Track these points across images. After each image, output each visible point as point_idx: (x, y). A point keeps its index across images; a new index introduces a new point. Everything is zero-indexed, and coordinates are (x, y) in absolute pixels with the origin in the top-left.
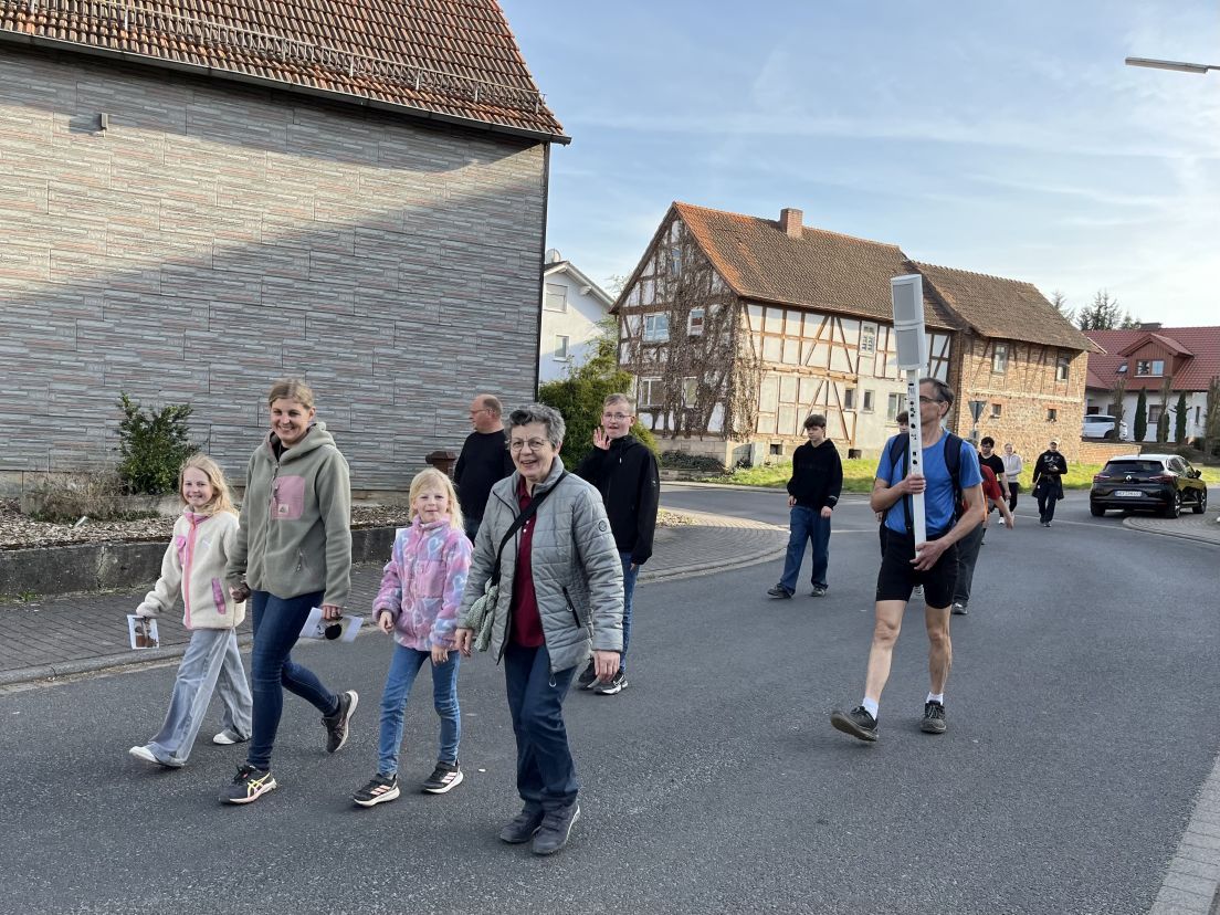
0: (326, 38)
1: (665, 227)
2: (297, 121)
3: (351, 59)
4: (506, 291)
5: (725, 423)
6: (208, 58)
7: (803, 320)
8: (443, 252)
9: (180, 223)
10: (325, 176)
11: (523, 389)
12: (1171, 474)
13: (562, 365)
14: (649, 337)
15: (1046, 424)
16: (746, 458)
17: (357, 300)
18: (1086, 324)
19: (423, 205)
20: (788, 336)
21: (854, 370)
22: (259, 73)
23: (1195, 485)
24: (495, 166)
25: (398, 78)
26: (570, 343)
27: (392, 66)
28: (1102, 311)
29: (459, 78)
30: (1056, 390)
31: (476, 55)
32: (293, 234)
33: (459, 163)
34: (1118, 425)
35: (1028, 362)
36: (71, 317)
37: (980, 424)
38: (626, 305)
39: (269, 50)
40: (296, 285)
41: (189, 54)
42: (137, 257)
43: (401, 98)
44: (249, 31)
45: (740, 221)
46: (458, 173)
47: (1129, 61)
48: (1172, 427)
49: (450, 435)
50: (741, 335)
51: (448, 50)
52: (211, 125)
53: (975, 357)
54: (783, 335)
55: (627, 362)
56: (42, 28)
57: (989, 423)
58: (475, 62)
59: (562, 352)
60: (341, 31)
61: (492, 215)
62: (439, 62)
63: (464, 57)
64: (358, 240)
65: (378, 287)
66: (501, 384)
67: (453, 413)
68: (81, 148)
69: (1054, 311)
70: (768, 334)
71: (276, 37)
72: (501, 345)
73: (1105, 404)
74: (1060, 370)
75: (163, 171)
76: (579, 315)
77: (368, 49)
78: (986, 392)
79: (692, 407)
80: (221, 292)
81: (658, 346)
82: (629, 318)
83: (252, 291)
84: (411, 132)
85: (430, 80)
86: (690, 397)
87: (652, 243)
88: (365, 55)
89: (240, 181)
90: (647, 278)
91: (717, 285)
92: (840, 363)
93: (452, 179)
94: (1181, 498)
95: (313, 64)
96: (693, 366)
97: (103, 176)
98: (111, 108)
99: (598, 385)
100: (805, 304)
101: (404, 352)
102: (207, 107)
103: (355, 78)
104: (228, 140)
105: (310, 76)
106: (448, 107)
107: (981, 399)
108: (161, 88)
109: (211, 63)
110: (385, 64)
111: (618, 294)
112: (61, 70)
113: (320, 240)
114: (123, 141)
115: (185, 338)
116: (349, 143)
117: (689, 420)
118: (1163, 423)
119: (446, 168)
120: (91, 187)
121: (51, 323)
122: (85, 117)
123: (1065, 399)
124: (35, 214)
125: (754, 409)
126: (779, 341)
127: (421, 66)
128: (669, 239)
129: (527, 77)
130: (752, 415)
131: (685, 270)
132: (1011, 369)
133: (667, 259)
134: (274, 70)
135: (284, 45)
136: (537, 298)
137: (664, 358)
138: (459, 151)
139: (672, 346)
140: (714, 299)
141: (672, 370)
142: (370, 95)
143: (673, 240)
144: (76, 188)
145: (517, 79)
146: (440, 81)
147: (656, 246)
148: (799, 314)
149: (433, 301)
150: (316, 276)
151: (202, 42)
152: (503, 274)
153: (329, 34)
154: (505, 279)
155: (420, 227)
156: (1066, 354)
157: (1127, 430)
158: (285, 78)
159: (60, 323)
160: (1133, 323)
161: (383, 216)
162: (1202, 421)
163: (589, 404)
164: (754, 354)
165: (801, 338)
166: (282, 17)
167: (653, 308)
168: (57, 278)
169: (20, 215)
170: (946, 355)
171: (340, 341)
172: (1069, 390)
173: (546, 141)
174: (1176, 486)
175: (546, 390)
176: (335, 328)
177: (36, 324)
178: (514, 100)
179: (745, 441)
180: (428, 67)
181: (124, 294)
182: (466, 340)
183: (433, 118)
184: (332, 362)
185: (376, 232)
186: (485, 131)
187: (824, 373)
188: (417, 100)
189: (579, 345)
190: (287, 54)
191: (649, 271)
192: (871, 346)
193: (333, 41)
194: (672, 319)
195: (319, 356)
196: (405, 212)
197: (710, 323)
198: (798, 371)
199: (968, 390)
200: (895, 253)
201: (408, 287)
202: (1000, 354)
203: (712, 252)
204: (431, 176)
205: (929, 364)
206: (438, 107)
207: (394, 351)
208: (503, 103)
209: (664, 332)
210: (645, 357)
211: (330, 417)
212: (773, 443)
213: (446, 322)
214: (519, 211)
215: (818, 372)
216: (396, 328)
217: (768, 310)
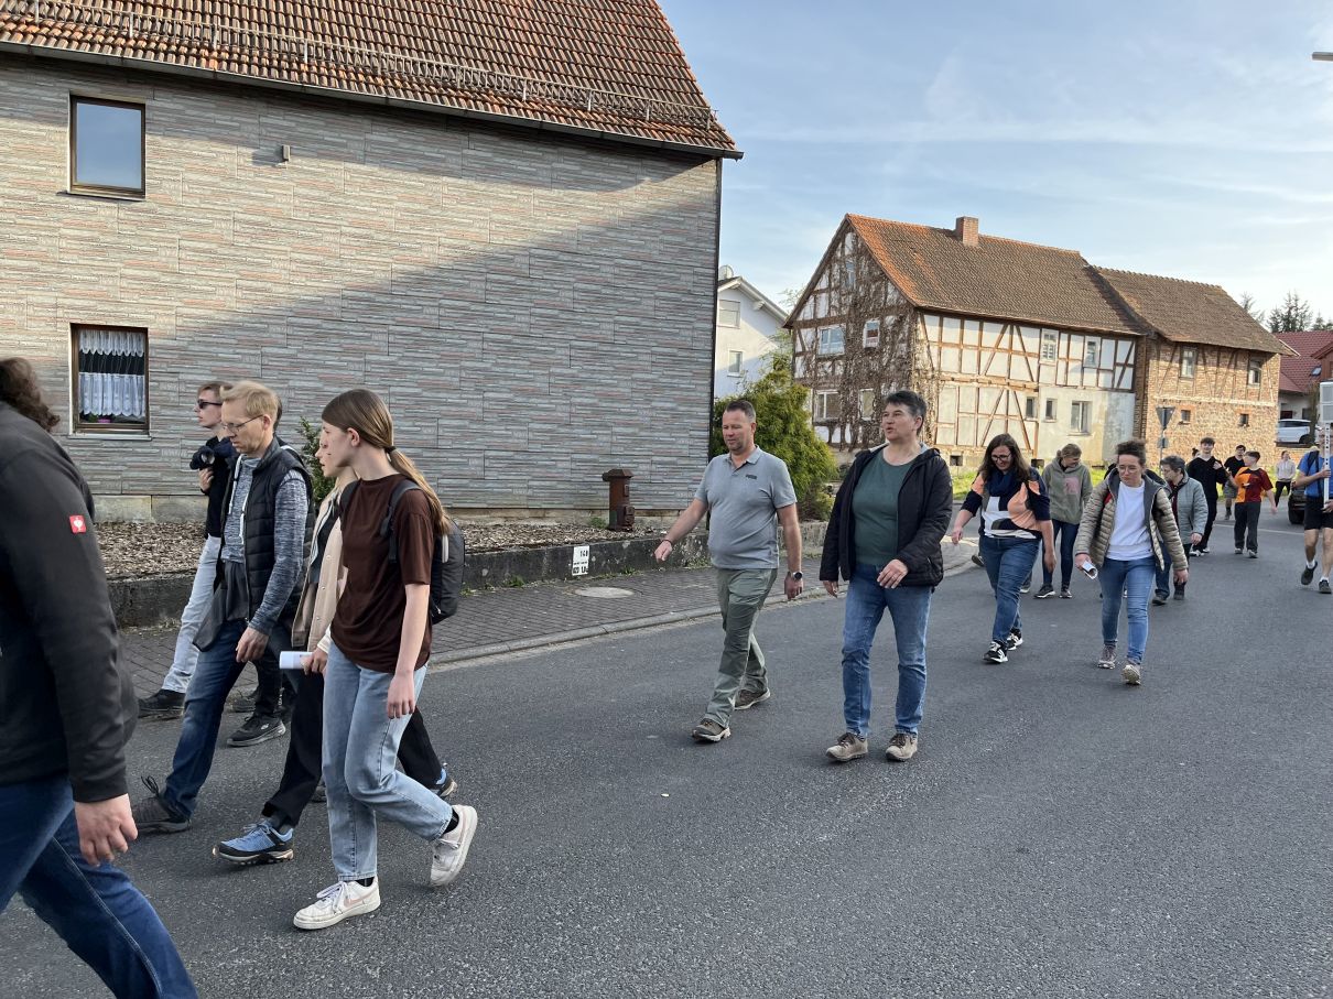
0: (499, 64)
1: (838, 240)
2: (472, 146)
3: (524, 84)
4: (681, 307)
6: (385, 87)
7: (981, 329)
8: (617, 270)
9: (359, 249)
10: (501, 199)
11: (698, 405)
13: (736, 381)
14: (823, 351)
15: (1238, 430)
17: (533, 321)
18: (1277, 326)
19: (597, 226)
20: (966, 346)
21: (1035, 378)
22: (434, 100)
24: (668, 183)
25: (570, 100)
26: (744, 358)
28: (1293, 312)
29: (631, 98)
30: (1247, 395)
31: (646, 75)
32: (469, 258)
33: (631, 181)
34: (1313, 429)
35: (1218, 366)
36: (257, 345)
37: (1168, 430)
38: (800, 318)
39: (444, 78)
40: (473, 308)
41: (367, 85)
42: (317, 284)
43: (573, 119)
44: (425, 60)
45: (916, 231)
46: (630, 191)
47: (1316, 56)
49: (625, 453)
50: (918, 346)
51: (619, 71)
52: (388, 153)
53: (1162, 363)
54: (960, 345)
55: (802, 375)
56: (225, 64)
57: (1179, 430)
58: (646, 81)
59: (736, 368)
60: (515, 57)
61: (664, 232)
62: (610, 83)
63: (635, 77)
64: (532, 261)
65: (554, 307)
66: (676, 400)
67: (630, 430)
68: (264, 180)
69: (1243, 312)
70: (945, 344)
71: (450, 65)
72: (676, 362)
73: (1298, 408)
74: (1252, 373)
75: (343, 200)
76: (752, 330)
77: (541, 73)
78: (1174, 398)
79: (869, 419)
80: (400, 316)
81: (833, 359)
82: (803, 332)
83: (430, 314)
84: (584, 152)
85: (602, 101)
86: (866, 409)
87: (825, 256)
88: (537, 79)
89: (417, 207)
90: (822, 291)
91: (892, 296)
92: (1020, 372)
93: (625, 198)
95: (487, 90)
96: (870, 378)
97: (285, 206)
98: (293, 140)
99: (774, 400)
100: (982, 313)
101: (580, 371)
102: (383, 136)
103: (528, 102)
104: (406, 168)
105: (484, 102)
106: (620, 126)
107: (1170, 405)
108: (340, 119)
109: (388, 92)
110: (557, 87)
111: (792, 308)
112: (244, 104)
113: (496, 263)
114: (304, 172)
115: (366, 362)
116: (522, 165)
117: (867, 432)
119: (619, 187)
120: (275, 218)
121: (238, 351)
122: (268, 149)
123: (1258, 404)
124: (221, 245)
125: (933, 419)
126: (957, 351)
127: (592, 86)
128: (843, 252)
129: (698, 93)
130: (931, 426)
131: (859, 282)
132: (1200, 374)
133: (841, 271)
134: (449, 97)
135: (459, 72)
136: (711, 313)
137: (839, 371)
138: (631, 170)
139: (847, 359)
140: (889, 310)
141: (848, 382)
142: (543, 118)
143: (847, 252)
144: (260, 219)
145: (688, 97)
146: (611, 101)
147: (830, 258)
148: (977, 324)
149: (608, 320)
150: (492, 298)
151: (379, 73)
152: (677, 291)
153: (502, 60)
154: (679, 296)
155: (593, 246)
156: (1257, 357)
158: (459, 104)
159: (246, 351)
160: (1325, 324)
161: (558, 237)
163: (765, 418)
164: (932, 365)
165: (980, 347)
166: (456, 45)
167: (827, 321)
168: (242, 307)
169: (207, 246)
170: (1131, 361)
171: (516, 362)
172: (1261, 394)
173: (717, 157)
176: (511, 349)
177: (223, 353)
178: (686, 117)
180: (599, 88)
181: (306, 321)
182: (640, 358)
183: (605, 137)
184: (509, 382)
185: (550, 253)
186: (658, 149)
187: (1003, 382)
188: (589, 121)
189: (754, 360)
190: (461, 81)
191: (823, 284)
192: (1052, 353)
193: (506, 66)
194: (847, 332)
195: (496, 377)
196: (579, 232)
197: (886, 334)
198: (977, 381)
199: (1155, 397)
200: (1076, 259)
201: (584, 307)
202: (1188, 358)
203: (886, 263)
204: (604, 195)
205: (1113, 371)
206: (610, 127)
207: (570, 371)
208: (674, 120)
209: (839, 345)
210: (820, 370)
211: (508, 437)
212: (953, 454)
213: (621, 339)
214: (692, 228)
215: (998, 381)
216: (571, 347)
217: (945, 320)
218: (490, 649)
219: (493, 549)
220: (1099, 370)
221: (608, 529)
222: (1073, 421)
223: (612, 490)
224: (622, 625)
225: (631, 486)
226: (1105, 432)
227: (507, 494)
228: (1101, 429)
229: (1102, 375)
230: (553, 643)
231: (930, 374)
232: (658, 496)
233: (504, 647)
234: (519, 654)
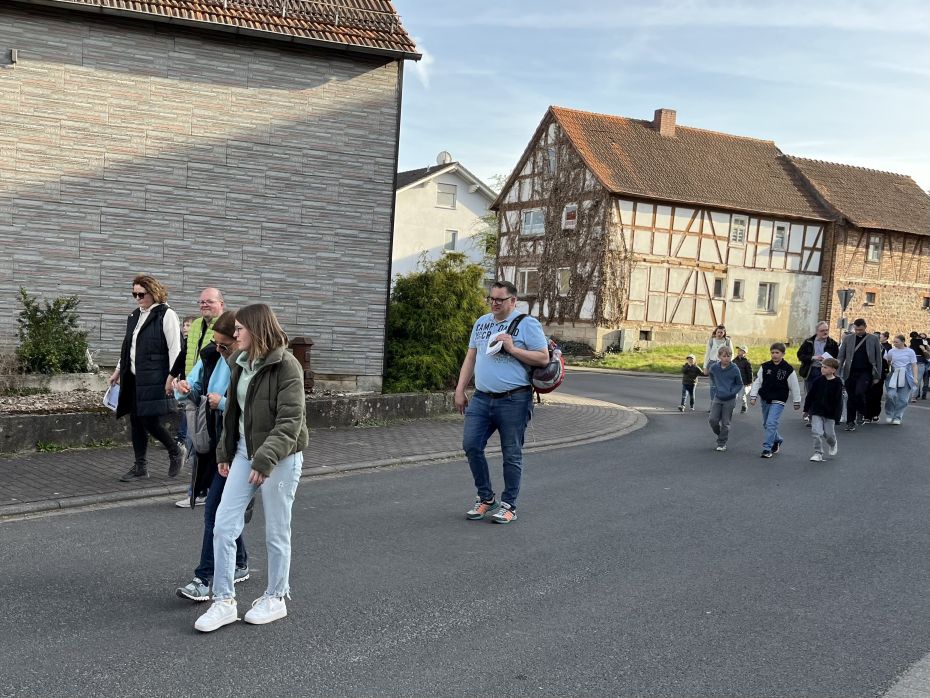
1: (542, 130)
2: (177, 49)
5: (596, 310)
7: (673, 214)
9: (77, 140)
10: (201, 96)
14: (526, 231)
15: (921, 313)
16: (616, 343)
17: (228, 205)
19: (289, 120)
20: (658, 230)
21: (724, 260)
32: (172, 148)
33: (322, 80)
35: (903, 251)
37: (847, 311)
38: (507, 201)
40: (175, 192)
43: (282, 27)
45: (614, 122)
49: (310, 323)
50: (612, 229)
53: (850, 247)
54: (653, 229)
55: (506, 254)
57: (863, 311)
59: (452, 246)
64: (229, 151)
65: (247, 192)
66: (357, 277)
67: (313, 303)
70: (638, 227)
72: (357, 243)
75: (63, 97)
76: (466, 211)
78: (860, 280)
80: (111, 199)
81: (535, 239)
82: (509, 214)
83: (137, 198)
86: (563, 288)
89: (128, 103)
90: (526, 177)
91: (589, 182)
92: (709, 254)
96: (567, 258)
97: (13, 103)
98: (21, 44)
100: (675, 199)
101: (270, 250)
102: (100, 41)
103: (228, 9)
104: (119, 69)
105: (203, 12)
107: (849, 288)
108: (64, 26)
113: (196, 152)
114: (30, 72)
115: (81, 239)
120: (4, 113)
125: (625, 297)
126: (649, 233)
128: (546, 141)
130: (623, 303)
131: (560, 169)
133: (544, 159)
134: (158, 6)
137: (540, 250)
139: (548, 239)
140: (586, 195)
141: (548, 261)
142: (255, 26)
143: (550, 141)
147: (534, 146)
148: (669, 209)
149: (297, 204)
150: (193, 184)
154: (361, 183)
155: (285, 139)
164: (625, 246)
165: (671, 231)
167: (531, 204)
171: (214, 241)
176: (209, 229)
179: (615, 328)
181: (30, 202)
182: (325, 239)
185: (245, 144)
186: (343, 52)
187: (693, 263)
188: (297, 29)
189: (465, 239)
191: (528, 170)
192: (741, 237)
194: (548, 214)
196: (271, 125)
197: (583, 217)
198: (668, 262)
200: (770, 148)
201: (273, 192)
202: (874, 243)
203: (585, 152)
205: (801, 255)
207: (261, 250)
209: (540, 227)
210: (523, 250)
212: (643, 329)
213: (307, 222)
215: (688, 263)
216: (263, 228)
217: (639, 204)
220: (787, 254)
222: (760, 300)
226: (791, 312)
228: (788, 309)
229: (790, 258)
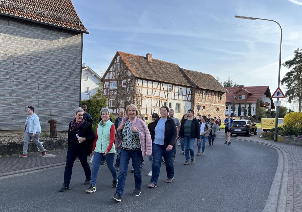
0: (18, 2)
1: (115, 58)
2: (9, 25)
3: (26, 8)
4: (71, 74)
7: (153, 84)
8: (53, 63)
10: (18, 41)
11: (76, 102)
12: (248, 125)
13: (87, 95)
14: (111, 88)
15: (216, 112)
17: (27, 76)
18: (225, 86)
19: (47, 50)
20: (149, 88)
21: (166, 97)
23: (254, 128)
24: (68, 39)
25: (39, 14)
26: (89, 89)
27: (38, 10)
28: (229, 82)
29: (57, 15)
30: (218, 103)
31: (62, 8)
32: (8, 57)
34: (234, 112)
35: (211, 95)
37: (199, 111)
38: (105, 79)
39: (1, 4)
40: (9, 72)
43: (40, 19)
45: (136, 57)
46: (57, 41)
47: (236, 17)
48: (248, 112)
49: (55, 115)
50: (136, 88)
51: (54, 7)
53: (198, 94)
54: (147, 88)
55: (105, 94)
57: (202, 111)
58: (62, 10)
59: (87, 92)
61: (66, 53)
62: (51, 10)
63: (59, 9)
64: (28, 59)
65: (34, 73)
66: (70, 100)
67: (56, 108)
69: (217, 82)
70: (143, 87)
71: (3, 1)
72: (70, 89)
73: (230, 106)
74: (219, 97)
76: (91, 81)
77: (31, 5)
78: (201, 103)
81: (114, 90)
82: (106, 82)
84: (43, 29)
85: (49, 15)
86: (123, 104)
87: (112, 62)
88: (30, 7)
90: (111, 72)
91: (129, 74)
92: (163, 96)
93: (55, 43)
94: (251, 131)
95: (14, 9)
96: (124, 96)
99: (97, 101)
100: (153, 79)
101: (41, 91)
103: (27, 13)
105: (13, 12)
106: (54, 22)
107: (200, 105)
110: (35, 10)
111: (103, 76)
113: (16, 59)
116: (25, 32)
118: (245, 112)
119: (54, 39)
123: (221, 105)
125: (140, 107)
126: (146, 89)
127: (46, 10)
128: (116, 61)
129: (77, 15)
130: (140, 109)
131: (121, 70)
132: (207, 97)
133: (116, 67)
134: (3, 10)
135: (6, 3)
137: (115, 94)
138: (57, 35)
139: (118, 90)
140: (129, 78)
141: (118, 97)
142: (31, 18)
143: (118, 61)
145: (74, 16)
146: (52, 15)
148: (152, 82)
149: (50, 77)
150: (15, 69)
152: (70, 69)
154: (70, 71)
155: (46, 56)
156: (220, 93)
157: (236, 113)
158: (6, 12)
160: (237, 85)
161: (35, 52)
162: (255, 111)
163: (95, 106)
164: (140, 93)
165: (152, 88)
167: (112, 80)
170: (190, 93)
171: (22, 88)
172: (222, 103)
173: (82, 33)
174: (249, 128)
175: (83, 102)
176: (21, 84)
178: (73, 21)
180: (48, 11)
182: (59, 88)
183: (50, 25)
184: (20, 94)
185: (33, 57)
186: (65, 29)
188: (45, 20)
189: (92, 90)
190: (7, 6)
191: (111, 70)
192: (171, 91)
193: (20, 3)
194: (117, 83)
195: (16, 92)
196: (42, 51)
197: (128, 84)
198: (152, 97)
199: (196, 103)
200: (177, 66)
201: (43, 73)
202: (204, 93)
203: (128, 65)
204: (49, 41)
205: (186, 96)
206: (51, 22)
207: (38, 91)
208: (70, 22)
209: (115, 87)
210: (110, 93)
211: (19, 110)
213: (53, 82)
214: (75, 52)
215: (157, 98)
216: (39, 84)
217: (143, 81)
218: (12, 173)
219: (14, 143)
220: (182, 95)
221: (49, 137)
222: (176, 108)
223: (50, 126)
224: (53, 165)
225: (56, 124)
227: (19, 126)
229: (183, 97)
230: (32, 170)
231: (139, 95)
232: (64, 127)
233: (17, 172)
234: (21, 174)
